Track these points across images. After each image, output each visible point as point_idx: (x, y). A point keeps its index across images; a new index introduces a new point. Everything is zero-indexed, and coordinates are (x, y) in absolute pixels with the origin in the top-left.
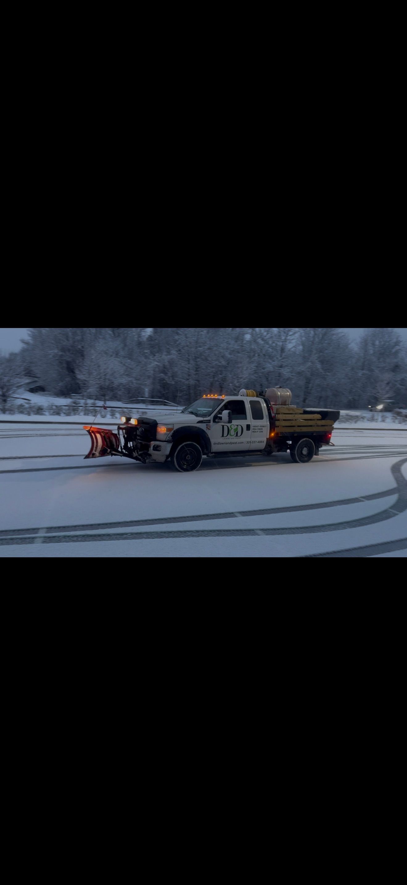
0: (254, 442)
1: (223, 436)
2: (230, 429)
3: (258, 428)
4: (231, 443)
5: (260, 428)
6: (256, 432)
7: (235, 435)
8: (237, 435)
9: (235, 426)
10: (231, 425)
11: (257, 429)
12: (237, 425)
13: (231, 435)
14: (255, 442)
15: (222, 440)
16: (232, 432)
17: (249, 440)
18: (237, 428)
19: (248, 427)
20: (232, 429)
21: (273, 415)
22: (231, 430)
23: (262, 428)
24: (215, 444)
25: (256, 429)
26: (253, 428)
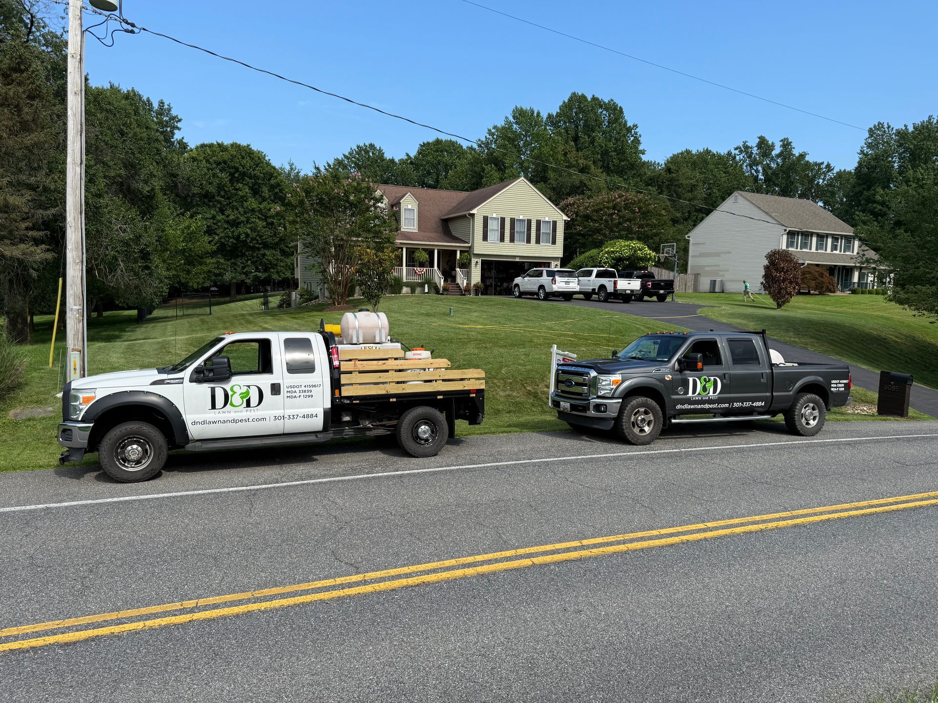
0: (291, 417)
1: (213, 406)
2: (230, 393)
3: (300, 389)
4: (235, 421)
5: (304, 389)
6: (295, 397)
7: (245, 404)
8: (248, 404)
9: (242, 387)
10: (232, 387)
11: (298, 391)
12: (249, 387)
13: (232, 405)
14: (295, 417)
15: (213, 415)
16: (236, 399)
17: (279, 413)
18: (248, 393)
19: (276, 389)
20: (235, 393)
21: (336, 363)
22: (232, 396)
23: (311, 389)
24: (194, 423)
25: (295, 392)
26: (286, 390)
